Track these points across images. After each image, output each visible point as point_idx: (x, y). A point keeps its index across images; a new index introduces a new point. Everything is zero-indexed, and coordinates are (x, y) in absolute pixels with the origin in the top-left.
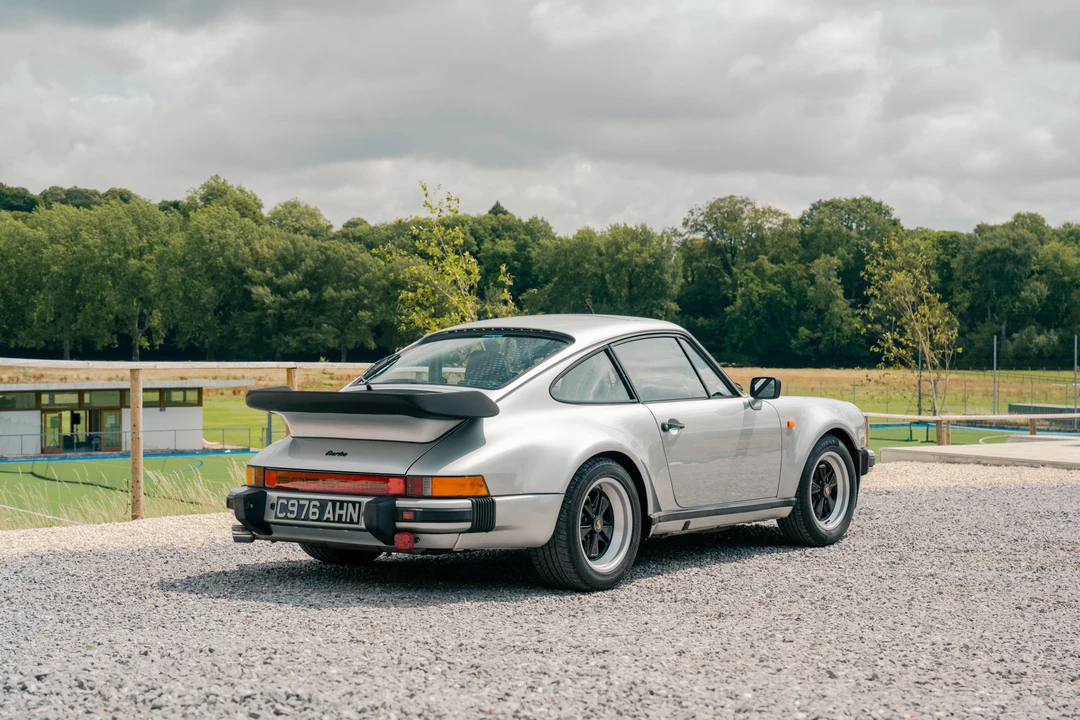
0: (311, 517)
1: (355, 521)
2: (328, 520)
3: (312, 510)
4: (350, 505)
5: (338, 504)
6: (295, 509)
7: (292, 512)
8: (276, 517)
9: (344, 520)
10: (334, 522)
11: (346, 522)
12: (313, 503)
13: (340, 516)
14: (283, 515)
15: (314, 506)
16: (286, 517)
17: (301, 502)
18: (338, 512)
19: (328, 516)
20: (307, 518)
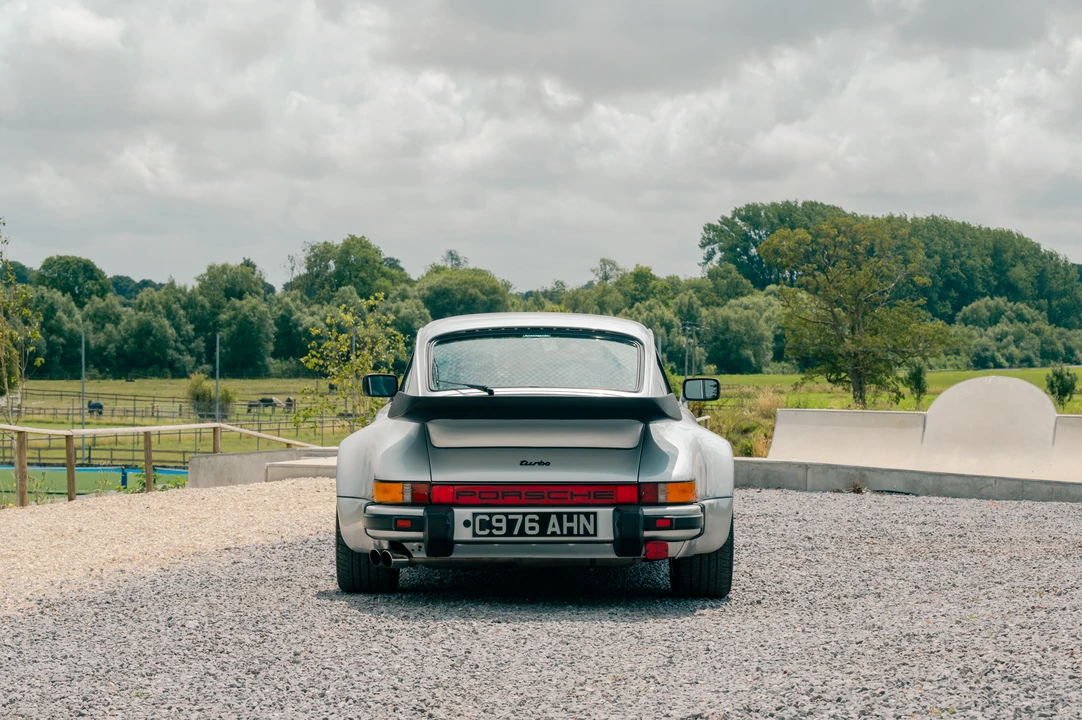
0: (528, 531)
1: (591, 532)
2: (554, 534)
3: (528, 525)
4: (582, 517)
5: (565, 517)
6: (504, 525)
7: (500, 529)
8: (475, 534)
9: (575, 532)
10: (562, 535)
11: (579, 535)
12: (528, 518)
13: (570, 530)
14: (487, 532)
15: (531, 521)
16: (491, 535)
17: (510, 517)
18: (566, 525)
19: (554, 530)
20: (522, 533)
